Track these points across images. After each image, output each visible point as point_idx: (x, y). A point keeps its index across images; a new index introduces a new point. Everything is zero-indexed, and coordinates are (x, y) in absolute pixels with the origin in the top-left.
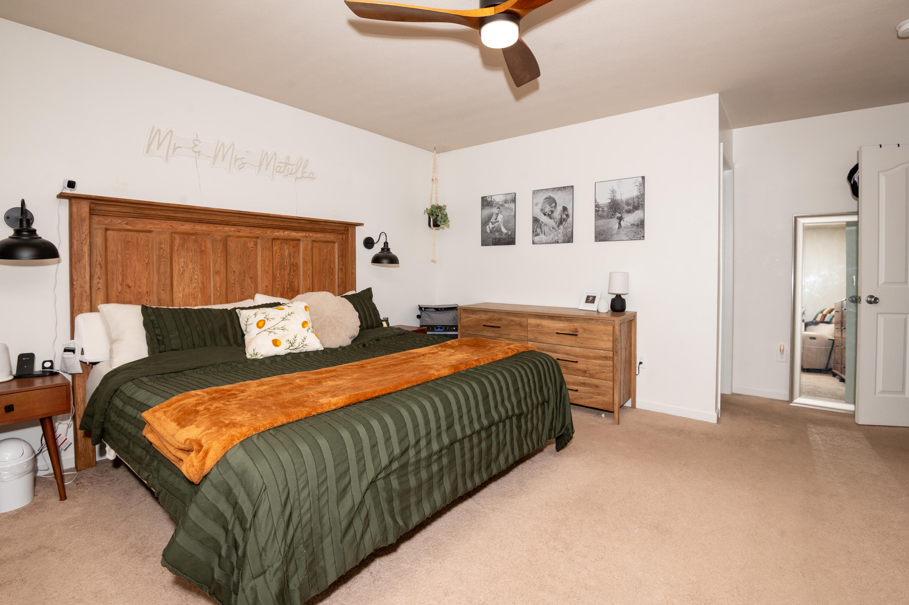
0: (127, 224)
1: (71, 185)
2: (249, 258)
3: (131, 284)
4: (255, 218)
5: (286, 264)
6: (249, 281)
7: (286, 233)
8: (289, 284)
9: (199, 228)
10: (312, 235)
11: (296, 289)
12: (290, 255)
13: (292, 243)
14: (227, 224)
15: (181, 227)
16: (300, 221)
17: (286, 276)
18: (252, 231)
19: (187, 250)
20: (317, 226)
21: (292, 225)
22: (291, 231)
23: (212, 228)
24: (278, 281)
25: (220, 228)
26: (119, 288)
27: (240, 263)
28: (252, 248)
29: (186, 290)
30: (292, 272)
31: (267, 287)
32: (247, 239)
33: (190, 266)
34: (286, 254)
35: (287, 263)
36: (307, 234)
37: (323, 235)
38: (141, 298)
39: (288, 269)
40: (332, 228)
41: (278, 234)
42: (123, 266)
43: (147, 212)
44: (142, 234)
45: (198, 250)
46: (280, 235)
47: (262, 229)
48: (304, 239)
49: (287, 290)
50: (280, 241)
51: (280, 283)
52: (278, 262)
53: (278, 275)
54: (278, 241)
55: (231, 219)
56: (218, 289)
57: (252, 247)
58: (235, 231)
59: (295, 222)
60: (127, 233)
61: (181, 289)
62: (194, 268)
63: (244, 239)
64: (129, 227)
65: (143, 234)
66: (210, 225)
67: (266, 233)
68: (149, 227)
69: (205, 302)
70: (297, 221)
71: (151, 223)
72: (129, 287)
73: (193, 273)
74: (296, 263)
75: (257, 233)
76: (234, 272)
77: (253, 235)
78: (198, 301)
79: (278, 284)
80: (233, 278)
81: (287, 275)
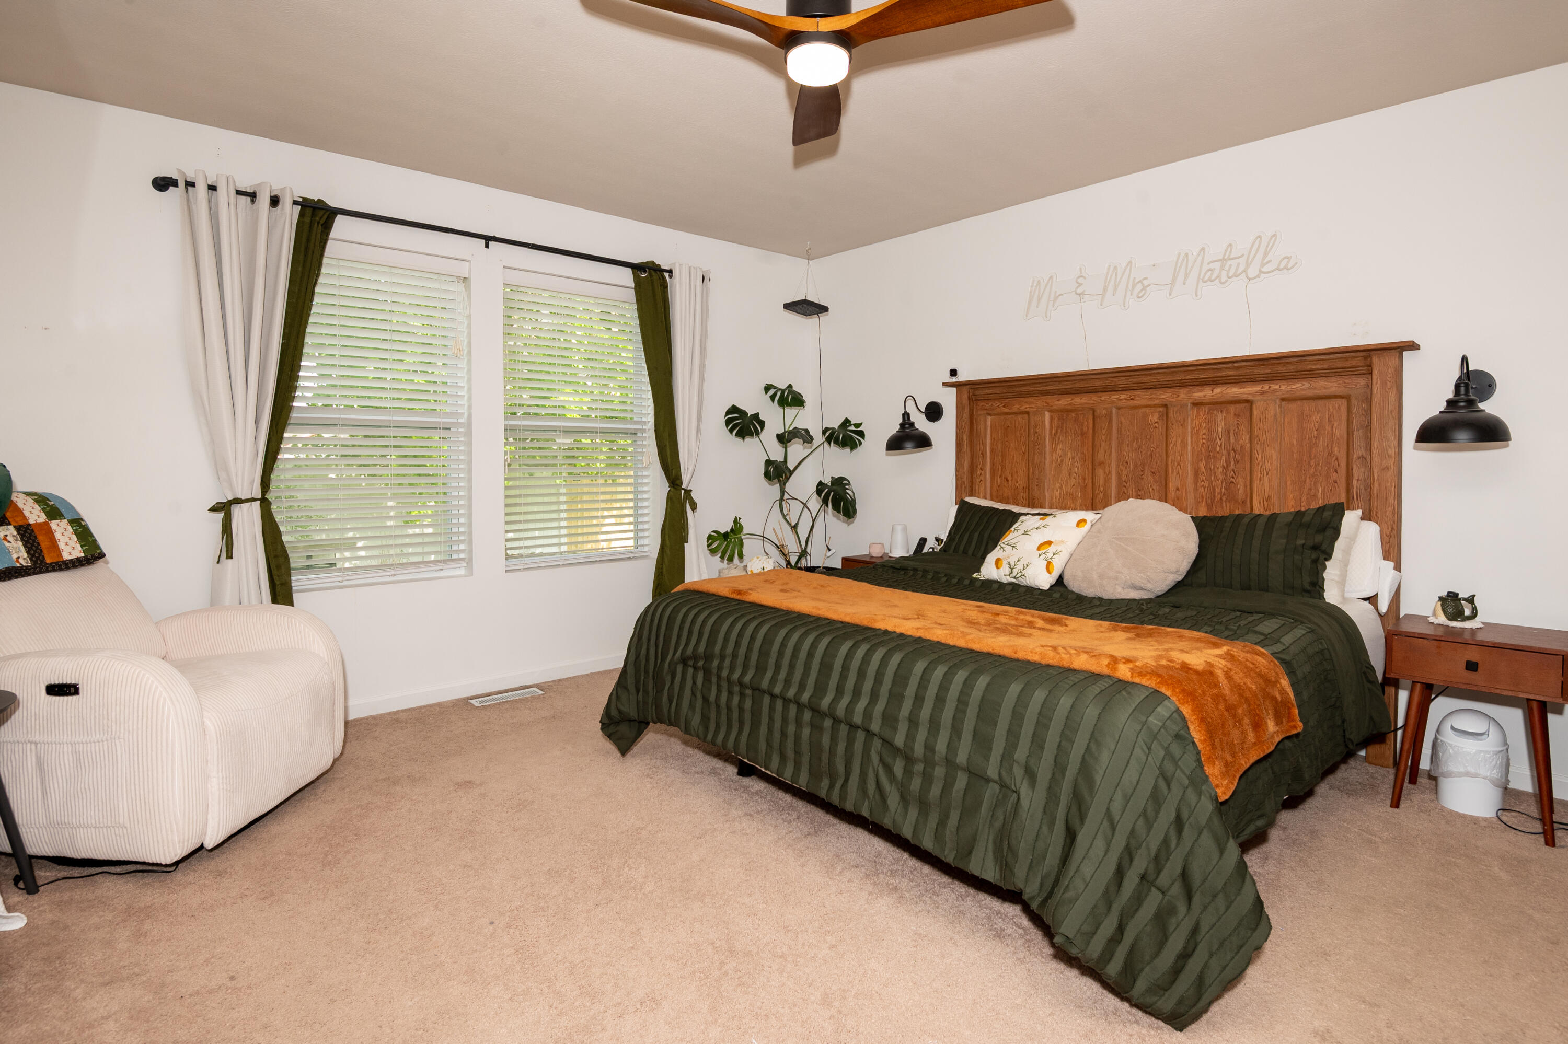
0: (1004, 406)
1: (953, 373)
2: (1150, 440)
3: (1009, 477)
4: (1150, 374)
5: (1218, 449)
6: (1151, 478)
7: (1218, 390)
8: (1226, 488)
9: (1078, 400)
10: (1277, 387)
11: (1240, 498)
12: (1229, 432)
13: (1232, 408)
14: (1114, 390)
15: (1057, 403)
16: (1236, 365)
17: (1219, 472)
18: (1153, 396)
19: (1066, 433)
20: (1281, 368)
21: (1224, 374)
22: (1229, 385)
23: (1094, 398)
24: (1203, 481)
25: (1105, 397)
26: (999, 480)
27: (1136, 450)
28: (1156, 425)
29: (1064, 487)
30: (1232, 463)
31: (1178, 489)
32: (1147, 410)
33: (1069, 455)
34: (1220, 430)
35: (1220, 446)
36: (1266, 387)
37: (1307, 385)
38: (1018, 494)
39: (1224, 458)
40: (1326, 366)
41: (1201, 394)
42: (1002, 456)
43: (1017, 389)
44: (1019, 417)
45: (1079, 432)
46: (1204, 396)
47: (1172, 390)
48: (1258, 398)
49: (1221, 499)
50: (1207, 407)
51: (1206, 485)
52: (1202, 446)
53: (1203, 469)
54: (1203, 407)
55: (1114, 381)
56: (1102, 489)
57: (1156, 422)
58: (1126, 399)
59: (1229, 368)
60: (1006, 417)
61: (1058, 486)
62: (1073, 458)
63: (1143, 410)
64: (1006, 410)
65: (1021, 416)
66: (1091, 395)
67: (1178, 396)
68: (1025, 407)
69: (1085, 505)
70: (1231, 365)
71: (1026, 402)
72: (1007, 480)
73: (1072, 464)
74: (1242, 447)
75: (1162, 397)
76: (1127, 463)
77: (1157, 402)
78: (1078, 503)
79: (1203, 486)
80: (1125, 473)
81: (1220, 470)
